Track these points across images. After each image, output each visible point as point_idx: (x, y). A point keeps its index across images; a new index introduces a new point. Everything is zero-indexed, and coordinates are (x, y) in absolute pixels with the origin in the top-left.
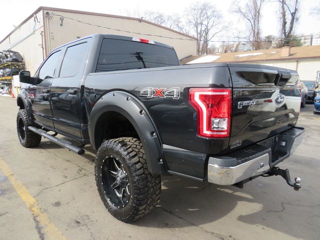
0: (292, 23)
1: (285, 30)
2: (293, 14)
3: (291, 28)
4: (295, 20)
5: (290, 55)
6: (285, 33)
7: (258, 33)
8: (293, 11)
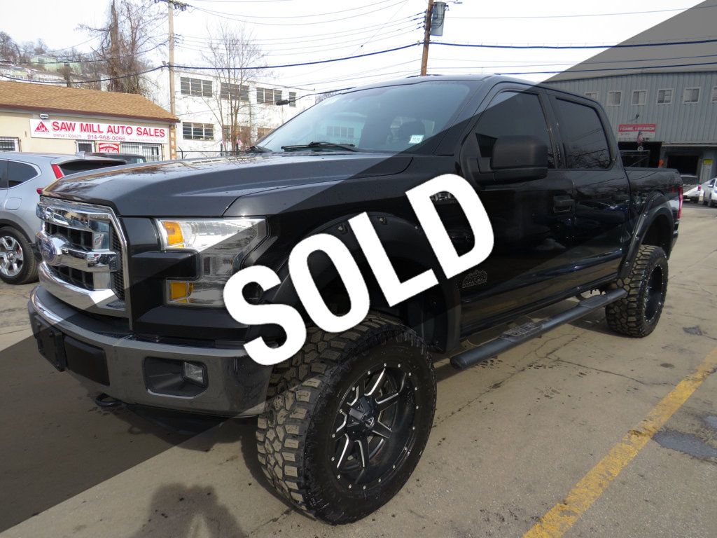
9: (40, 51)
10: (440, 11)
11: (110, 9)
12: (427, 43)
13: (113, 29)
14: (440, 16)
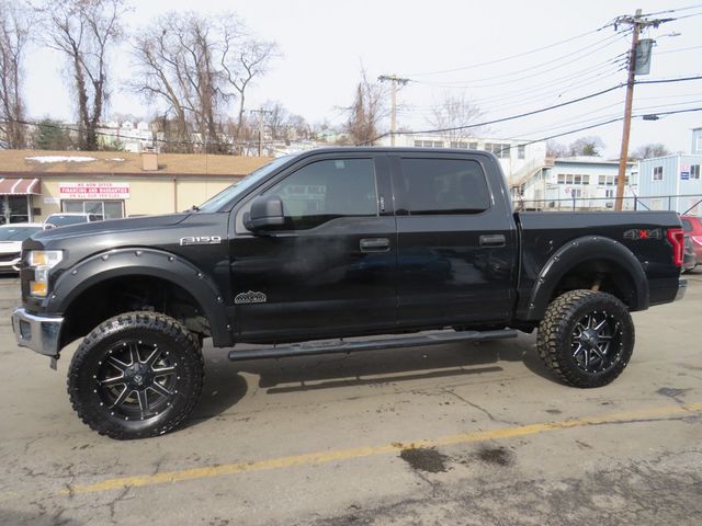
0: (98, 102)
1: (86, 114)
2: (98, 85)
3: (98, 111)
4: (103, 97)
5: (160, 168)
6: (86, 118)
7: (18, 109)
8: (97, 78)
9: (324, 127)
10: (644, 48)
11: (357, 89)
12: (631, 84)
13: (359, 107)
14: (645, 54)
